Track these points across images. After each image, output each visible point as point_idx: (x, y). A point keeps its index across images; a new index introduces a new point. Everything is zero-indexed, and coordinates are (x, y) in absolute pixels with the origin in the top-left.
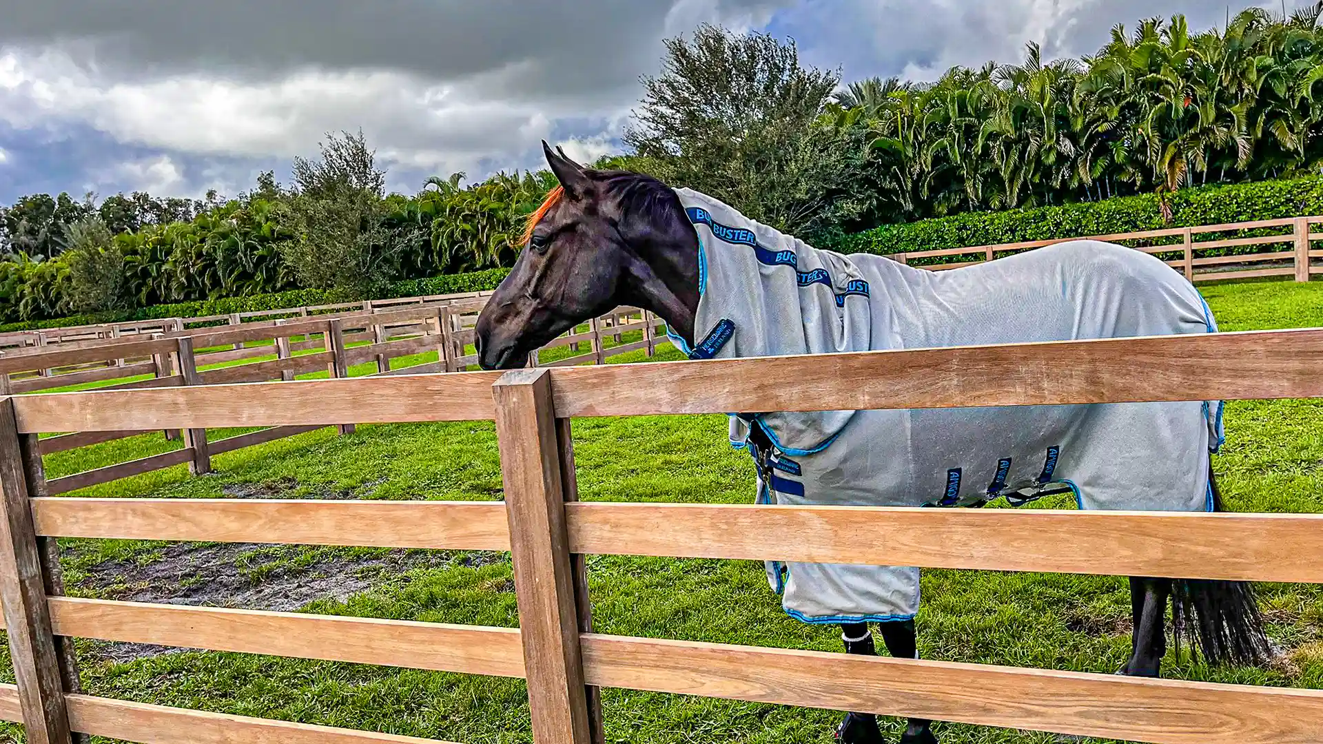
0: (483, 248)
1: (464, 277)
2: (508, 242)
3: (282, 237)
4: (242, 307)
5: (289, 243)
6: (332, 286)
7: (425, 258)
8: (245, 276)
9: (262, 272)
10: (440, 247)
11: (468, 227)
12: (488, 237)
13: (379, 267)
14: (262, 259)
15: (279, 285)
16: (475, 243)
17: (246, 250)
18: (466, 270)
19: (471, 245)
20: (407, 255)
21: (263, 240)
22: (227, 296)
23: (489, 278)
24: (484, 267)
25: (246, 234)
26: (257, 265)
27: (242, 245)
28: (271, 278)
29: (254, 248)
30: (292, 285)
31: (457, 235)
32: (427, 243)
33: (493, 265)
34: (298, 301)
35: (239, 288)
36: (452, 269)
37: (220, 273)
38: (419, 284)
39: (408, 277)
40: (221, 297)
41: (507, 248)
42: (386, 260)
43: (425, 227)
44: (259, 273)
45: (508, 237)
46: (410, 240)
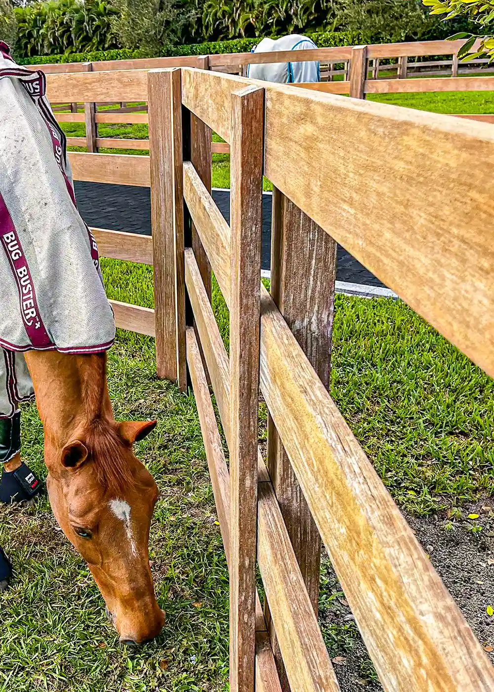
0: (234, 23)
1: (221, 44)
2: (251, 19)
3: (111, 13)
4: (84, 59)
5: (114, 17)
6: (138, 48)
7: (197, 30)
8: (87, 39)
9: (97, 37)
10: (208, 22)
11: (227, 8)
12: (239, 15)
13: (168, 35)
14: (98, 27)
15: (106, 46)
16: (230, 20)
17: (89, 21)
18: (222, 40)
19: (227, 22)
20: (186, 28)
21: (99, 15)
22: (76, 52)
23: (236, 45)
24: (234, 38)
25: (89, 10)
26: (94, 32)
27: (86, 18)
28: (102, 41)
29: (93, 20)
30: (114, 46)
31: (219, 14)
32: (200, 19)
33: (240, 36)
34: (117, 57)
35: (83, 46)
36: (213, 38)
37: (73, 36)
38: (192, 48)
39: (185, 43)
40: (72, 52)
41: (250, 23)
42: (173, 31)
43: (199, 8)
44: (95, 37)
45: (252, 17)
46: (189, 17)
